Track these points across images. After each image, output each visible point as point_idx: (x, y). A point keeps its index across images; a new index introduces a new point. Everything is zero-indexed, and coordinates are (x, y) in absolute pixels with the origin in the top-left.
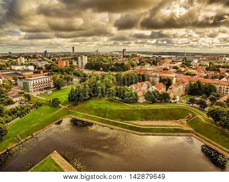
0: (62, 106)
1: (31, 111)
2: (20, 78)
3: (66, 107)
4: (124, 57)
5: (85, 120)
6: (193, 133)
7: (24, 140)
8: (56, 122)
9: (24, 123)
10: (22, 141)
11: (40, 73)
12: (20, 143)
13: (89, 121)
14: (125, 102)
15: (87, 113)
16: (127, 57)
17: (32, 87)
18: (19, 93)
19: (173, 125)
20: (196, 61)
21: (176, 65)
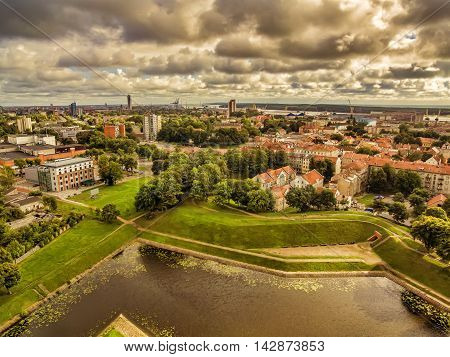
0: (122, 220)
1: (61, 231)
2: (31, 163)
3: (131, 222)
4: (232, 115)
5: (172, 247)
6: (386, 270)
7: (54, 293)
8: (114, 254)
9: (50, 258)
10: (50, 295)
11: (68, 150)
12: (46, 299)
13: (180, 249)
14: (251, 211)
15: (174, 234)
16: (239, 115)
17: (56, 181)
18: (32, 194)
19: (347, 254)
20: (373, 123)
21: (335, 131)
